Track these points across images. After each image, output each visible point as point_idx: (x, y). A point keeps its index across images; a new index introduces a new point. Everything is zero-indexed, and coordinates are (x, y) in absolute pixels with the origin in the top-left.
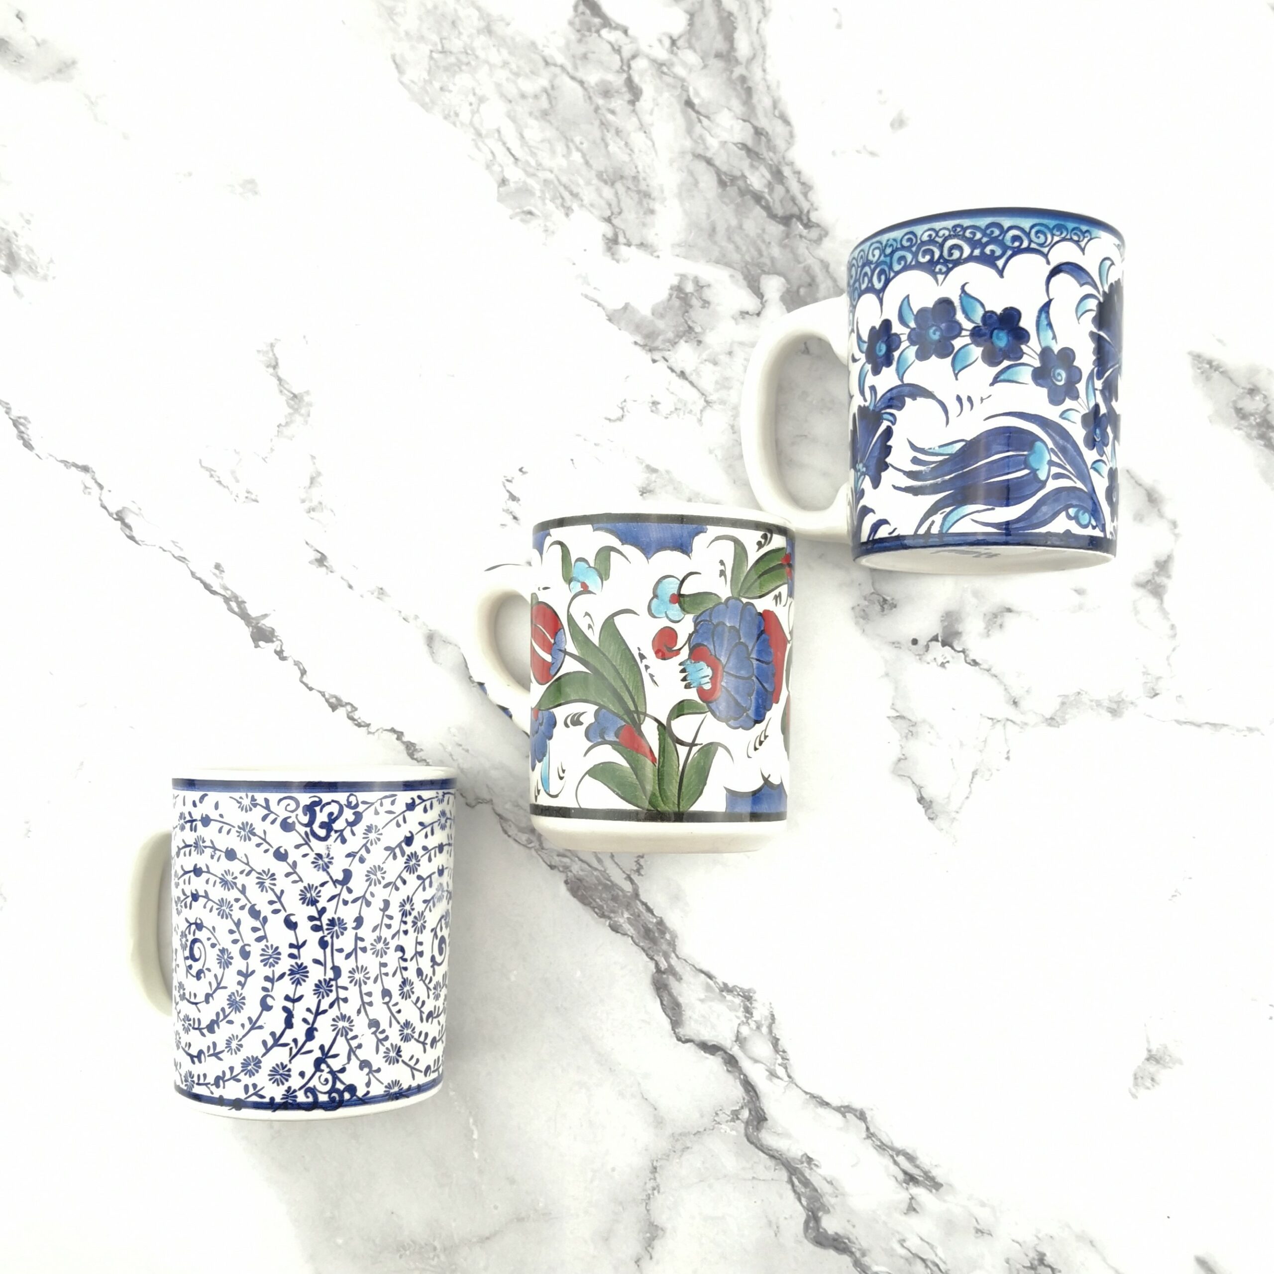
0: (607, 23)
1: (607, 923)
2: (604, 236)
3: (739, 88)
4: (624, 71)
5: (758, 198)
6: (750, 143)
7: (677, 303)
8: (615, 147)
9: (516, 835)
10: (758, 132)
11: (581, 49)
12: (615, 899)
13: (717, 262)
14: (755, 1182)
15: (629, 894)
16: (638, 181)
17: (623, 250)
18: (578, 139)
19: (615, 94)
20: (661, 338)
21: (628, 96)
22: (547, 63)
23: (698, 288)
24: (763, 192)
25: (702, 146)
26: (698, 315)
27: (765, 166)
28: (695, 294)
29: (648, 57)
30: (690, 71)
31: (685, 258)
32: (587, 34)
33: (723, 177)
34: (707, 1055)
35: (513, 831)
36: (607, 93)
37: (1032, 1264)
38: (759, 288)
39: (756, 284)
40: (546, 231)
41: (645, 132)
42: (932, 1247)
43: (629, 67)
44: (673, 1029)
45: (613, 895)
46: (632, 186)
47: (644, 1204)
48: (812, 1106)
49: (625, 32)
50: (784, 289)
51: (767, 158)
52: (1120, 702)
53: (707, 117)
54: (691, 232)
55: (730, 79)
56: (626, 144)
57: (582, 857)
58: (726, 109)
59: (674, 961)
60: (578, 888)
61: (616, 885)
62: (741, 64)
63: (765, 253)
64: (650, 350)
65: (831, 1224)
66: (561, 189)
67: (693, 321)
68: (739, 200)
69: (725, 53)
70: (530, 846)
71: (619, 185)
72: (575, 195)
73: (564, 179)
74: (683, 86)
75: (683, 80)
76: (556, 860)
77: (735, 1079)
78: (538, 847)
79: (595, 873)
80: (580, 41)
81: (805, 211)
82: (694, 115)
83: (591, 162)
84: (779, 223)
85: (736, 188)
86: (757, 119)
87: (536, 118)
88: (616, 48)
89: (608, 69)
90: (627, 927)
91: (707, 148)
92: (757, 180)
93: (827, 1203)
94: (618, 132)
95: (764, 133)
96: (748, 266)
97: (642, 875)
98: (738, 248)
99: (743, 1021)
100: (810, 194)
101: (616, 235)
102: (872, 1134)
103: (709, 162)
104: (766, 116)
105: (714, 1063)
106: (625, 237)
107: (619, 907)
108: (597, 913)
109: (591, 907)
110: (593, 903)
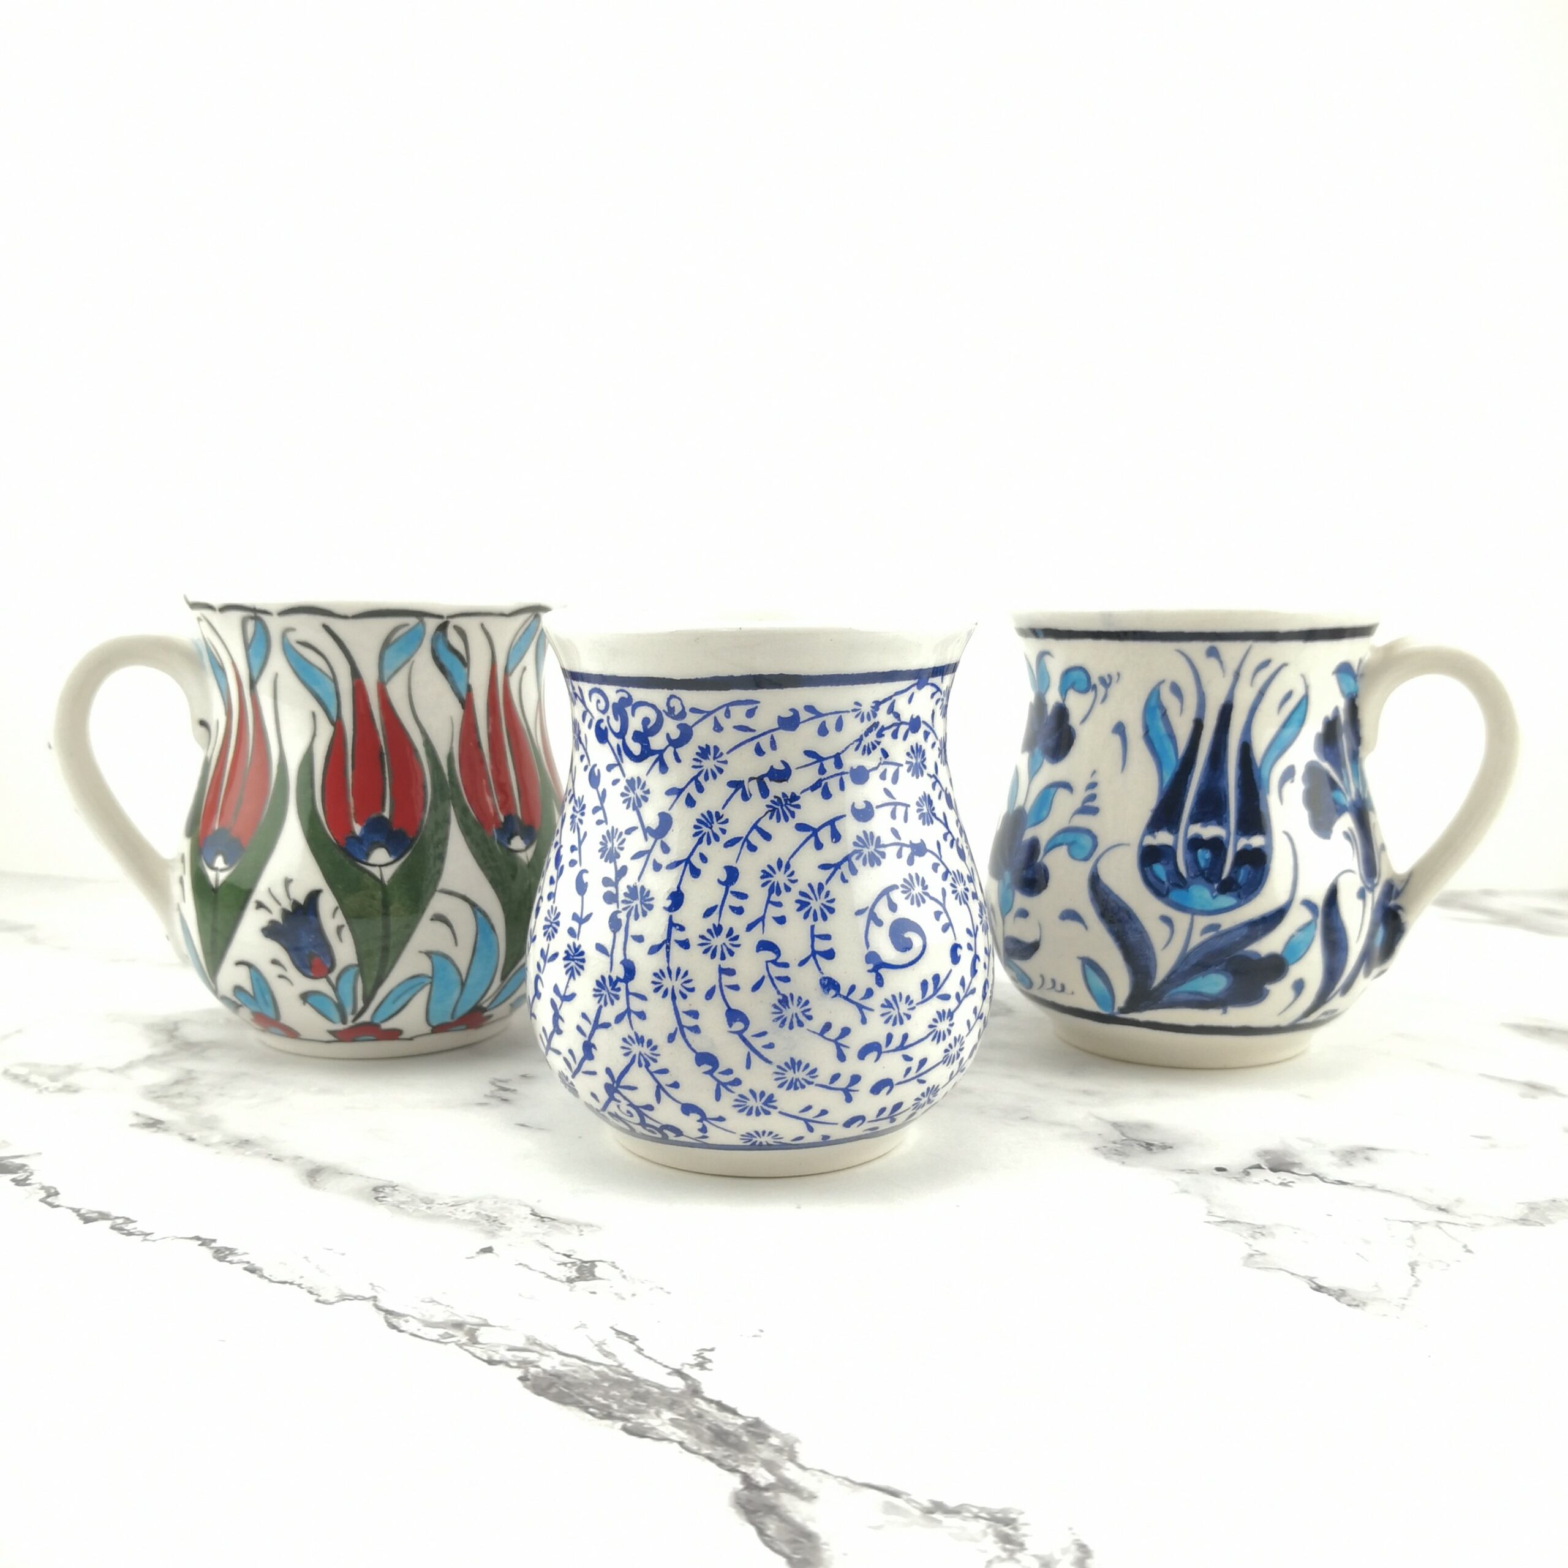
1: (618, 1426)
9: (419, 1330)
12: (640, 1396)
15: (676, 1391)
35: (411, 1326)
57: (564, 1350)
59: (792, 1474)
60: (552, 1385)
61: (647, 1380)
70: (445, 1341)
76: (505, 1355)
78: (464, 1341)
79: (597, 1369)
90: (668, 1430)
97: (710, 1370)
107: (648, 1406)
108: (592, 1414)
109: (579, 1407)
110: (587, 1402)
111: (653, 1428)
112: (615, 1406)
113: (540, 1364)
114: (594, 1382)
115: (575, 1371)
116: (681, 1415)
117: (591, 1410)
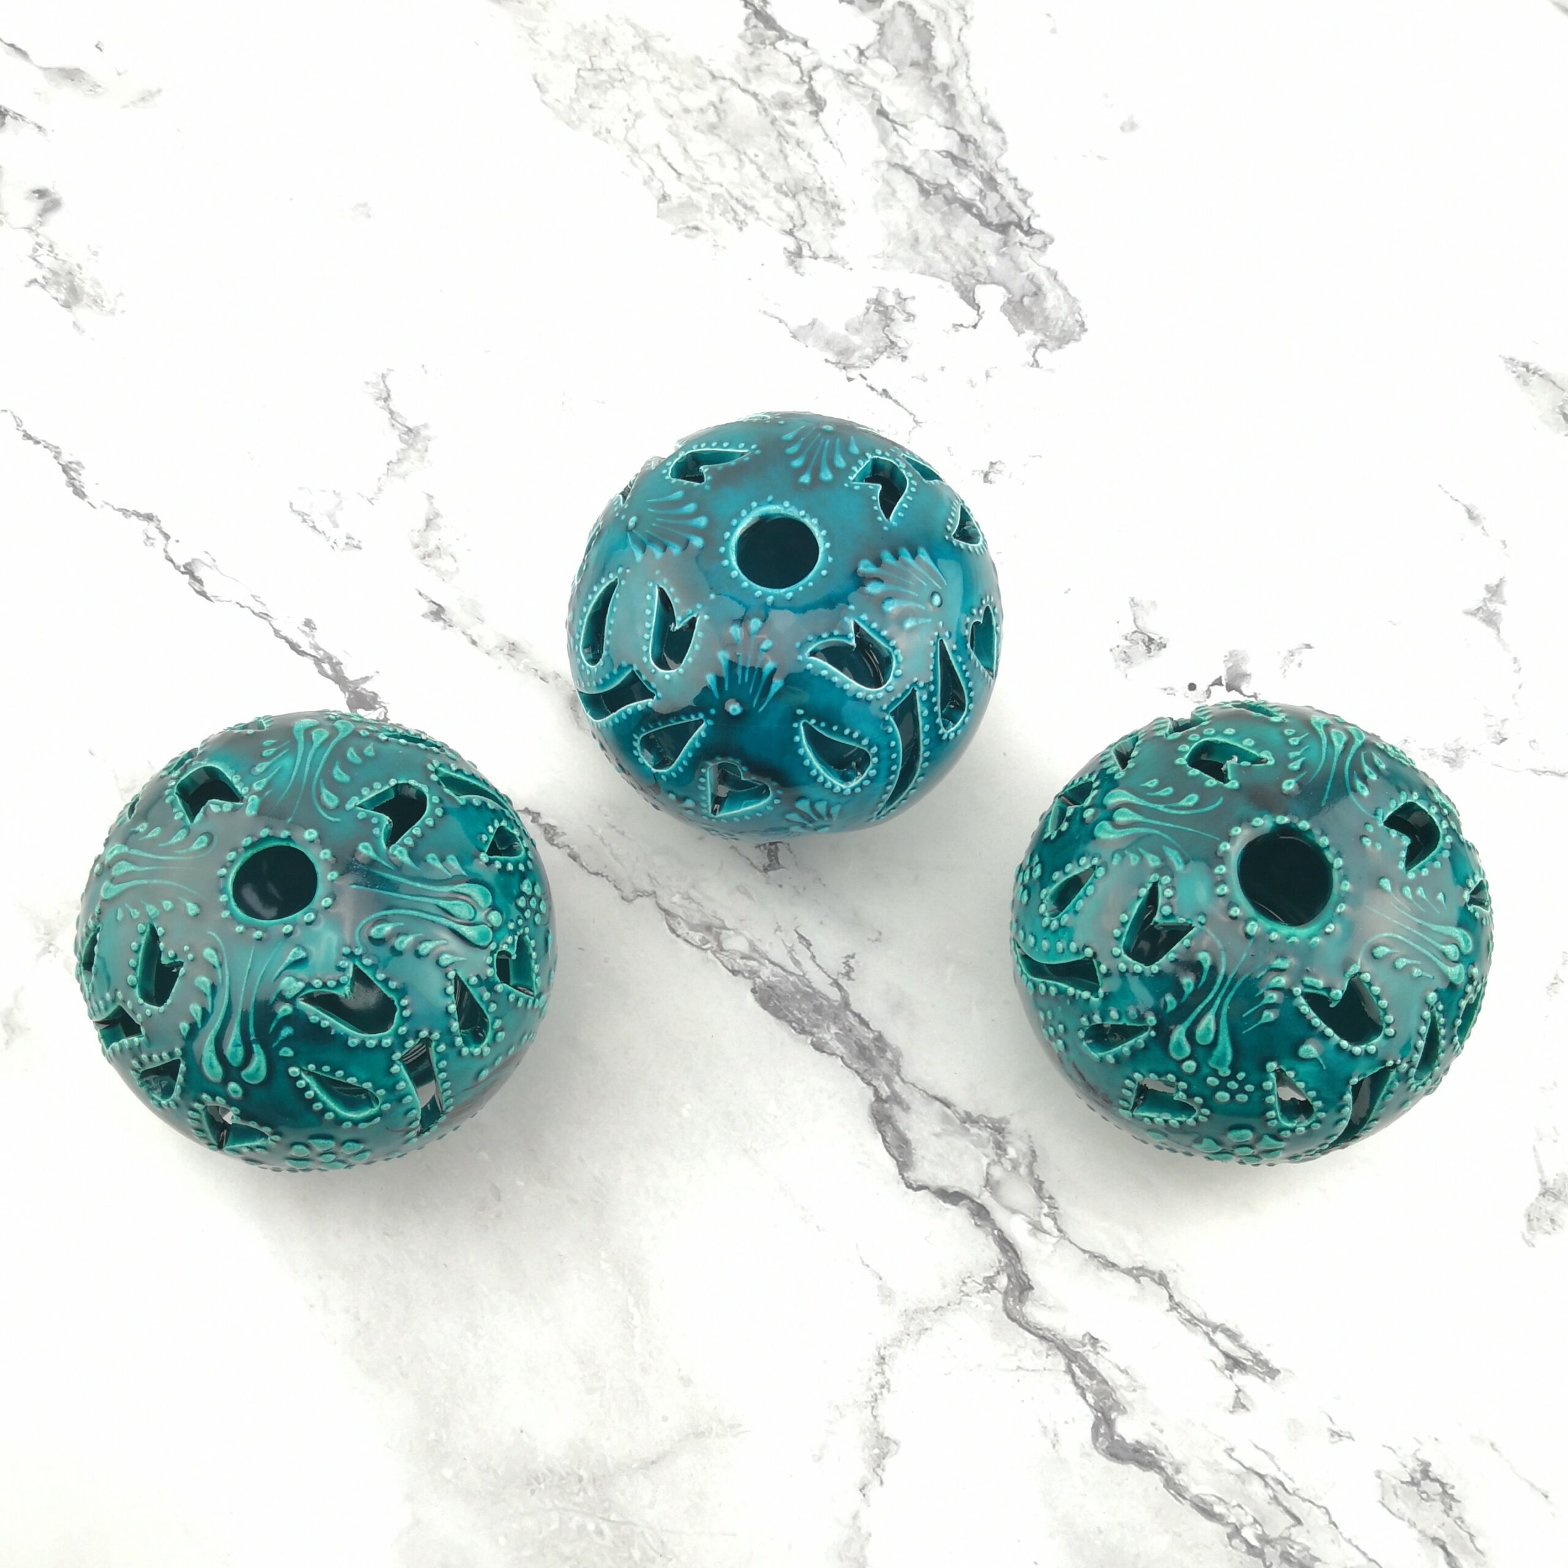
0: (783, 35)
1: (809, 1041)
2: (785, 249)
3: (940, 96)
4: (804, 82)
5: (968, 206)
6: (955, 151)
7: (876, 317)
8: (796, 158)
9: (688, 934)
10: (964, 140)
11: (755, 62)
12: (818, 1009)
13: (923, 273)
14: (1021, 1373)
15: (836, 1004)
16: (825, 192)
17: (807, 263)
18: (751, 152)
19: (795, 106)
20: (857, 354)
21: (810, 107)
22: (714, 77)
23: (899, 300)
24: (975, 200)
25: (899, 155)
26: (902, 330)
27: (976, 174)
28: (897, 307)
29: (832, 68)
30: (882, 80)
31: (883, 269)
32: (759, 46)
33: (926, 185)
34: (948, 1206)
35: (683, 929)
36: (785, 105)
37: (1413, 1478)
38: (974, 299)
39: (971, 295)
40: (716, 246)
41: (831, 142)
42: (1272, 1458)
43: (811, 78)
44: (901, 1174)
45: (815, 1005)
46: (817, 198)
47: (870, 1408)
48: (1093, 1268)
49: (805, 44)
50: (1006, 299)
51: (977, 165)
52: (1457, 750)
53: (905, 126)
54: (889, 243)
55: (929, 88)
56: (809, 155)
57: (773, 960)
58: (926, 118)
59: (898, 1086)
60: (770, 997)
61: (820, 992)
62: (941, 72)
63: (979, 262)
64: (845, 368)
65: (1128, 1429)
66: (733, 203)
67: (896, 336)
68: (945, 208)
69: (922, 62)
70: (704, 947)
71: (802, 197)
72: (750, 209)
73: (737, 193)
74: (873, 96)
75: (874, 90)
76: (740, 963)
77: (987, 1235)
78: (715, 947)
79: (791, 979)
80: (752, 54)
81: (1025, 218)
82: (888, 124)
83: (768, 174)
84: (995, 231)
85: (941, 196)
86: (963, 126)
87: (702, 132)
88: (795, 59)
89: (787, 81)
90: (835, 1044)
91: (906, 157)
92: (967, 187)
93: (1121, 1400)
94: (799, 143)
95: (972, 140)
96: (960, 277)
97: (853, 980)
98: (946, 259)
99: (993, 1160)
100: (1029, 202)
101: (800, 248)
102: (1177, 1304)
103: (908, 171)
104: (974, 123)
105: (958, 1214)
106: (810, 250)
107: (823, 1020)
108: (794, 1029)
109: (787, 1021)
110: (790, 1015)
111: (827, 1043)
112: (805, 1020)
113: (761, 974)
114: (791, 993)
115: (780, 982)
116: (840, 1029)
117: (794, 1024)
